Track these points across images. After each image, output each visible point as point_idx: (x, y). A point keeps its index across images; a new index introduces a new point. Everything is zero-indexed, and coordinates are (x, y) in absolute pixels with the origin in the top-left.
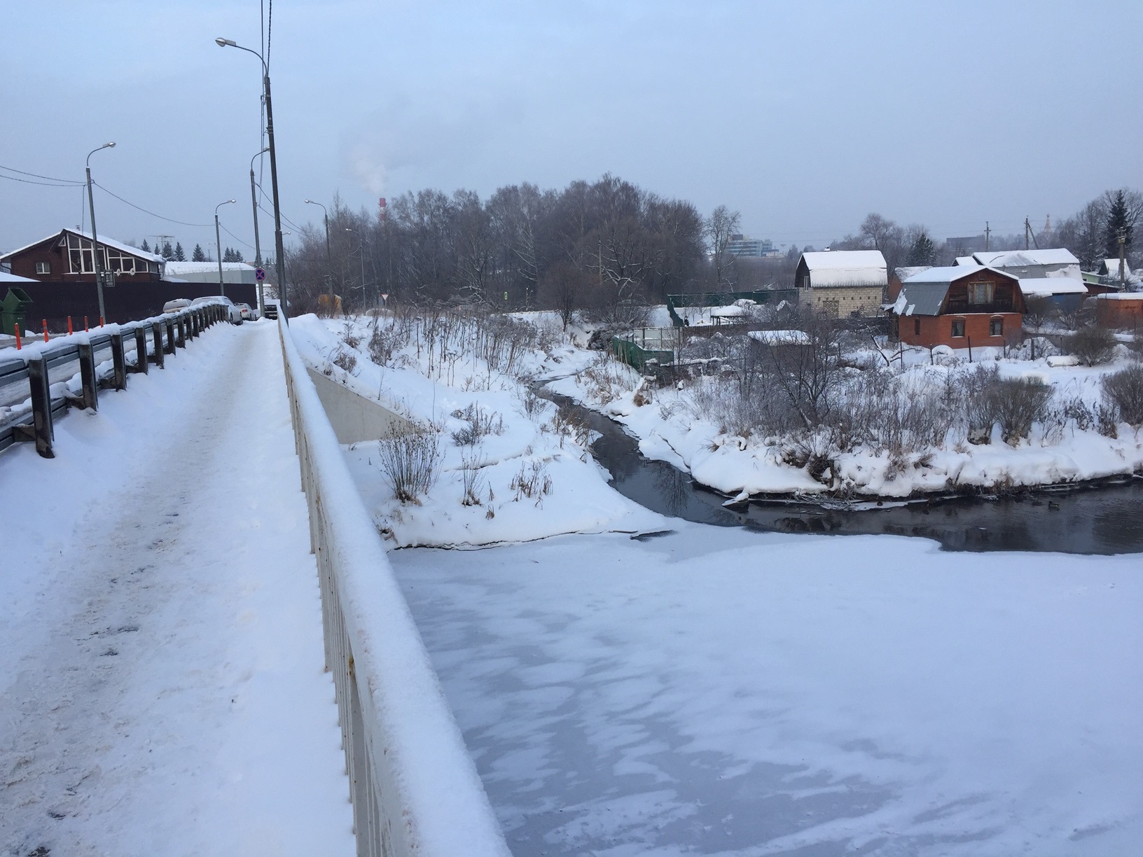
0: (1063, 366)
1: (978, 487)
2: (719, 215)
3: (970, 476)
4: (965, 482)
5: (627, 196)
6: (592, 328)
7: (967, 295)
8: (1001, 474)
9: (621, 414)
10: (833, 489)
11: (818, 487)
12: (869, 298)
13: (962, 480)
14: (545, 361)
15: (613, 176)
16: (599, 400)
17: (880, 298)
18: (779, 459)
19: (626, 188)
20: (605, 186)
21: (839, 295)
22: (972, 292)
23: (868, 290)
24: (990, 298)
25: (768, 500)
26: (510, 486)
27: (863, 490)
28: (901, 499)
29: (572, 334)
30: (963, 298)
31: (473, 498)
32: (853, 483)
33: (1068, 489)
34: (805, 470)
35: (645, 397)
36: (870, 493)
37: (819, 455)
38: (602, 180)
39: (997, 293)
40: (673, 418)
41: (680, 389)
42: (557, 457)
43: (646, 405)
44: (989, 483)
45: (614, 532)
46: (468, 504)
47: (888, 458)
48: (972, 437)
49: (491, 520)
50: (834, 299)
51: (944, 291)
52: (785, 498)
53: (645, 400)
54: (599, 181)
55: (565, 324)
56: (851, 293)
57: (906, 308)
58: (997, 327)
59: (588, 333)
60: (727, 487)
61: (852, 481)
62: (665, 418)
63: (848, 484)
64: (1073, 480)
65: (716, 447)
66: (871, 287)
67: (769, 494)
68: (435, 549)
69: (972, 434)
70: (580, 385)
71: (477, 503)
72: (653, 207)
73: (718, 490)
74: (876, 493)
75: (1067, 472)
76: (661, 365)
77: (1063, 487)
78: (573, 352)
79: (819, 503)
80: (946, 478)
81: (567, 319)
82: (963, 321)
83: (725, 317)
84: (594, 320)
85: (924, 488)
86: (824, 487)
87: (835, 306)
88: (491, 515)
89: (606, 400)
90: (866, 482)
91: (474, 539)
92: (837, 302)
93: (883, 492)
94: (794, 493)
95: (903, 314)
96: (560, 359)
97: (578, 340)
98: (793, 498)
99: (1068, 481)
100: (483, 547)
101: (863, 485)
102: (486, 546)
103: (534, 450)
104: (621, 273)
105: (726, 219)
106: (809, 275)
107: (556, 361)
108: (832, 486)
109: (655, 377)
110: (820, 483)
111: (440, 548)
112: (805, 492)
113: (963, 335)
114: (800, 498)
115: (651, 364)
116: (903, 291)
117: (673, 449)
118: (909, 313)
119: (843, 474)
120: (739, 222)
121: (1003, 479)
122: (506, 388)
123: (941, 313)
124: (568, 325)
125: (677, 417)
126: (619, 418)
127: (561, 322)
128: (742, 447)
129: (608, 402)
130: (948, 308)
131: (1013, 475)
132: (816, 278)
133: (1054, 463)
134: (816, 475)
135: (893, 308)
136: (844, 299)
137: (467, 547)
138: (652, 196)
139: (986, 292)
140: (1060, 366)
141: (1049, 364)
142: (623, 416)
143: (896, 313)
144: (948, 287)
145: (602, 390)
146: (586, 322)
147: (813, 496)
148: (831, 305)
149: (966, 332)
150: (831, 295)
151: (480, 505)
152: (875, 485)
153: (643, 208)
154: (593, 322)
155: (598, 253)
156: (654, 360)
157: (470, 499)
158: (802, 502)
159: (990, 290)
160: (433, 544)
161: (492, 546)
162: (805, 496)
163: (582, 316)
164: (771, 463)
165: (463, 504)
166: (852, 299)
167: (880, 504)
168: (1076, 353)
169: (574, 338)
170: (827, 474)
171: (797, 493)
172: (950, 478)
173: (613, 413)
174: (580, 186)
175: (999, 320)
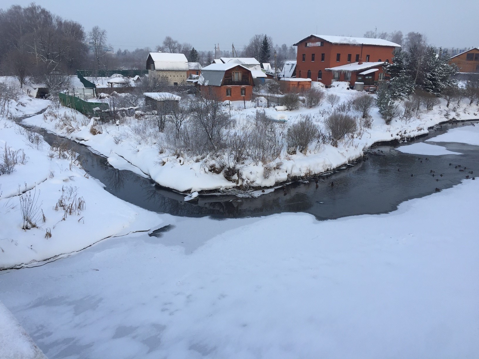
0: (282, 110)
1: (299, 177)
2: (95, 30)
3: (296, 172)
4: (294, 175)
5: (45, 16)
6: (38, 86)
7: (231, 77)
8: (307, 170)
9: (84, 140)
10: (239, 185)
11: (231, 184)
12: (181, 76)
13: (293, 175)
14: (17, 106)
15: (37, 5)
16: (64, 130)
17: (186, 76)
18: (207, 170)
19: (43, 11)
20: (32, 10)
21: (168, 74)
22: (234, 76)
23: (180, 73)
24: (240, 79)
25: (207, 194)
26: (54, 208)
27: (254, 185)
28: (271, 187)
29: (28, 90)
30: (230, 78)
31: (30, 223)
32: (249, 181)
33: (330, 174)
34: (222, 175)
35: (97, 129)
36: (257, 186)
37: (231, 168)
38: (30, 6)
39: (243, 76)
40: (122, 143)
41: (118, 125)
42: (72, 178)
43: (98, 134)
44: (303, 175)
45: (136, 232)
46: (27, 228)
47: (262, 166)
48: (289, 151)
49: (49, 239)
50: (166, 76)
51: (223, 75)
52: (214, 192)
53: (98, 132)
54: (29, 6)
55: (22, 84)
56: (173, 74)
57: (204, 82)
58: (243, 92)
59: (35, 89)
60: (182, 188)
61: (248, 180)
62: (117, 143)
63: (247, 181)
64: (331, 169)
65: (164, 163)
66: (182, 71)
67: (206, 191)
68: (8, 270)
69: (289, 150)
70: (46, 121)
71: (34, 226)
72: (60, 23)
73: (175, 190)
74: (260, 185)
75: (329, 166)
76: (103, 111)
77: (328, 173)
78: (31, 100)
79: (234, 194)
80: (287, 174)
81: (22, 81)
82: (231, 89)
83: (115, 83)
84: (38, 82)
85: (280, 180)
86: (234, 184)
87: (167, 79)
88: (49, 235)
89: (70, 131)
90: (255, 180)
91: (39, 257)
92: (168, 77)
93: (263, 185)
94: (219, 189)
95: (203, 85)
96: (25, 105)
97: (31, 94)
98: (219, 192)
99: (329, 170)
100: (47, 261)
101: (254, 182)
102: (50, 260)
103: (55, 174)
104: (48, 57)
105: (99, 33)
106: (154, 63)
107: (23, 106)
108: (238, 183)
109: (99, 118)
110: (231, 182)
111: (12, 268)
112: (225, 188)
113: (231, 95)
114: (223, 192)
115: (96, 110)
116: (202, 74)
117: (129, 162)
118: (206, 84)
119: (244, 177)
120: (106, 35)
121: (308, 172)
122: (8, 126)
123: (222, 85)
124: (23, 85)
125: (125, 143)
126: (82, 142)
127: (18, 83)
128: (182, 163)
129: (71, 132)
130: (225, 83)
131: (311, 170)
132: (158, 66)
133: (324, 162)
134: (228, 177)
135: (197, 82)
136: (171, 76)
137: (35, 264)
138: (58, 17)
139: (238, 76)
140: (280, 110)
141: (276, 109)
142: (85, 141)
143: (199, 84)
144: (224, 73)
145: (66, 125)
146: (32, 83)
147: (230, 190)
148: (164, 79)
149: (232, 94)
150: (165, 74)
151: (37, 227)
152: (259, 182)
153: (54, 22)
154: (37, 83)
155: (33, 46)
156: (98, 108)
157: (29, 225)
158: (225, 194)
159: (240, 75)
160: (6, 267)
161: (55, 259)
162: (225, 190)
163: (30, 79)
164: (203, 172)
165: (23, 228)
166: (174, 76)
167: (263, 191)
168: (285, 105)
169: (29, 92)
170: (235, 177)
171: (221, 189)
172: (289, 174)
173: (77, 139)
174: (17, 8)
175: (244, 89)
